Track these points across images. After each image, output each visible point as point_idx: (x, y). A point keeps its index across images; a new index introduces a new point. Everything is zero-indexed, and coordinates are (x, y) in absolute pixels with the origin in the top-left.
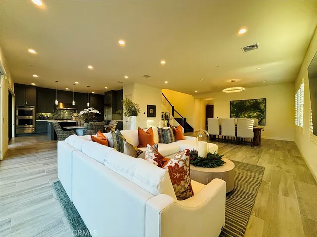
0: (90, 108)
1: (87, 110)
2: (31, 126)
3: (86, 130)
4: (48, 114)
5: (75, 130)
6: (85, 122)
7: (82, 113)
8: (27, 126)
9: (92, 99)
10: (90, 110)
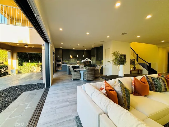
0: (86, 59)
1: (85, 60)
2: (60, 67)
3: (85, 71)
4: (67, 61)
5: (79, 71)
6: (84, 67)
7: (82, 61)
8: (59, 67)
9: (84, 53)
10: (86, 60)
